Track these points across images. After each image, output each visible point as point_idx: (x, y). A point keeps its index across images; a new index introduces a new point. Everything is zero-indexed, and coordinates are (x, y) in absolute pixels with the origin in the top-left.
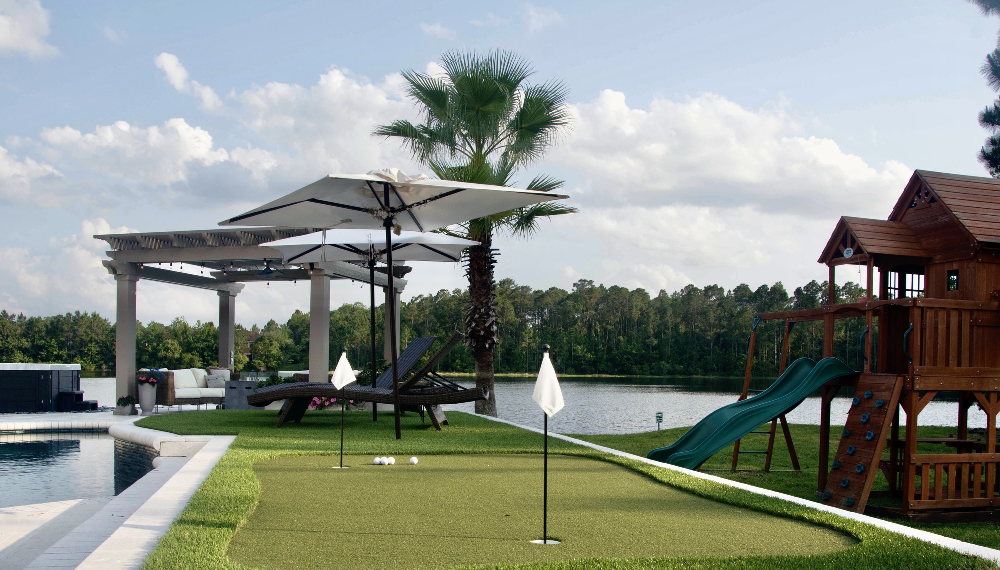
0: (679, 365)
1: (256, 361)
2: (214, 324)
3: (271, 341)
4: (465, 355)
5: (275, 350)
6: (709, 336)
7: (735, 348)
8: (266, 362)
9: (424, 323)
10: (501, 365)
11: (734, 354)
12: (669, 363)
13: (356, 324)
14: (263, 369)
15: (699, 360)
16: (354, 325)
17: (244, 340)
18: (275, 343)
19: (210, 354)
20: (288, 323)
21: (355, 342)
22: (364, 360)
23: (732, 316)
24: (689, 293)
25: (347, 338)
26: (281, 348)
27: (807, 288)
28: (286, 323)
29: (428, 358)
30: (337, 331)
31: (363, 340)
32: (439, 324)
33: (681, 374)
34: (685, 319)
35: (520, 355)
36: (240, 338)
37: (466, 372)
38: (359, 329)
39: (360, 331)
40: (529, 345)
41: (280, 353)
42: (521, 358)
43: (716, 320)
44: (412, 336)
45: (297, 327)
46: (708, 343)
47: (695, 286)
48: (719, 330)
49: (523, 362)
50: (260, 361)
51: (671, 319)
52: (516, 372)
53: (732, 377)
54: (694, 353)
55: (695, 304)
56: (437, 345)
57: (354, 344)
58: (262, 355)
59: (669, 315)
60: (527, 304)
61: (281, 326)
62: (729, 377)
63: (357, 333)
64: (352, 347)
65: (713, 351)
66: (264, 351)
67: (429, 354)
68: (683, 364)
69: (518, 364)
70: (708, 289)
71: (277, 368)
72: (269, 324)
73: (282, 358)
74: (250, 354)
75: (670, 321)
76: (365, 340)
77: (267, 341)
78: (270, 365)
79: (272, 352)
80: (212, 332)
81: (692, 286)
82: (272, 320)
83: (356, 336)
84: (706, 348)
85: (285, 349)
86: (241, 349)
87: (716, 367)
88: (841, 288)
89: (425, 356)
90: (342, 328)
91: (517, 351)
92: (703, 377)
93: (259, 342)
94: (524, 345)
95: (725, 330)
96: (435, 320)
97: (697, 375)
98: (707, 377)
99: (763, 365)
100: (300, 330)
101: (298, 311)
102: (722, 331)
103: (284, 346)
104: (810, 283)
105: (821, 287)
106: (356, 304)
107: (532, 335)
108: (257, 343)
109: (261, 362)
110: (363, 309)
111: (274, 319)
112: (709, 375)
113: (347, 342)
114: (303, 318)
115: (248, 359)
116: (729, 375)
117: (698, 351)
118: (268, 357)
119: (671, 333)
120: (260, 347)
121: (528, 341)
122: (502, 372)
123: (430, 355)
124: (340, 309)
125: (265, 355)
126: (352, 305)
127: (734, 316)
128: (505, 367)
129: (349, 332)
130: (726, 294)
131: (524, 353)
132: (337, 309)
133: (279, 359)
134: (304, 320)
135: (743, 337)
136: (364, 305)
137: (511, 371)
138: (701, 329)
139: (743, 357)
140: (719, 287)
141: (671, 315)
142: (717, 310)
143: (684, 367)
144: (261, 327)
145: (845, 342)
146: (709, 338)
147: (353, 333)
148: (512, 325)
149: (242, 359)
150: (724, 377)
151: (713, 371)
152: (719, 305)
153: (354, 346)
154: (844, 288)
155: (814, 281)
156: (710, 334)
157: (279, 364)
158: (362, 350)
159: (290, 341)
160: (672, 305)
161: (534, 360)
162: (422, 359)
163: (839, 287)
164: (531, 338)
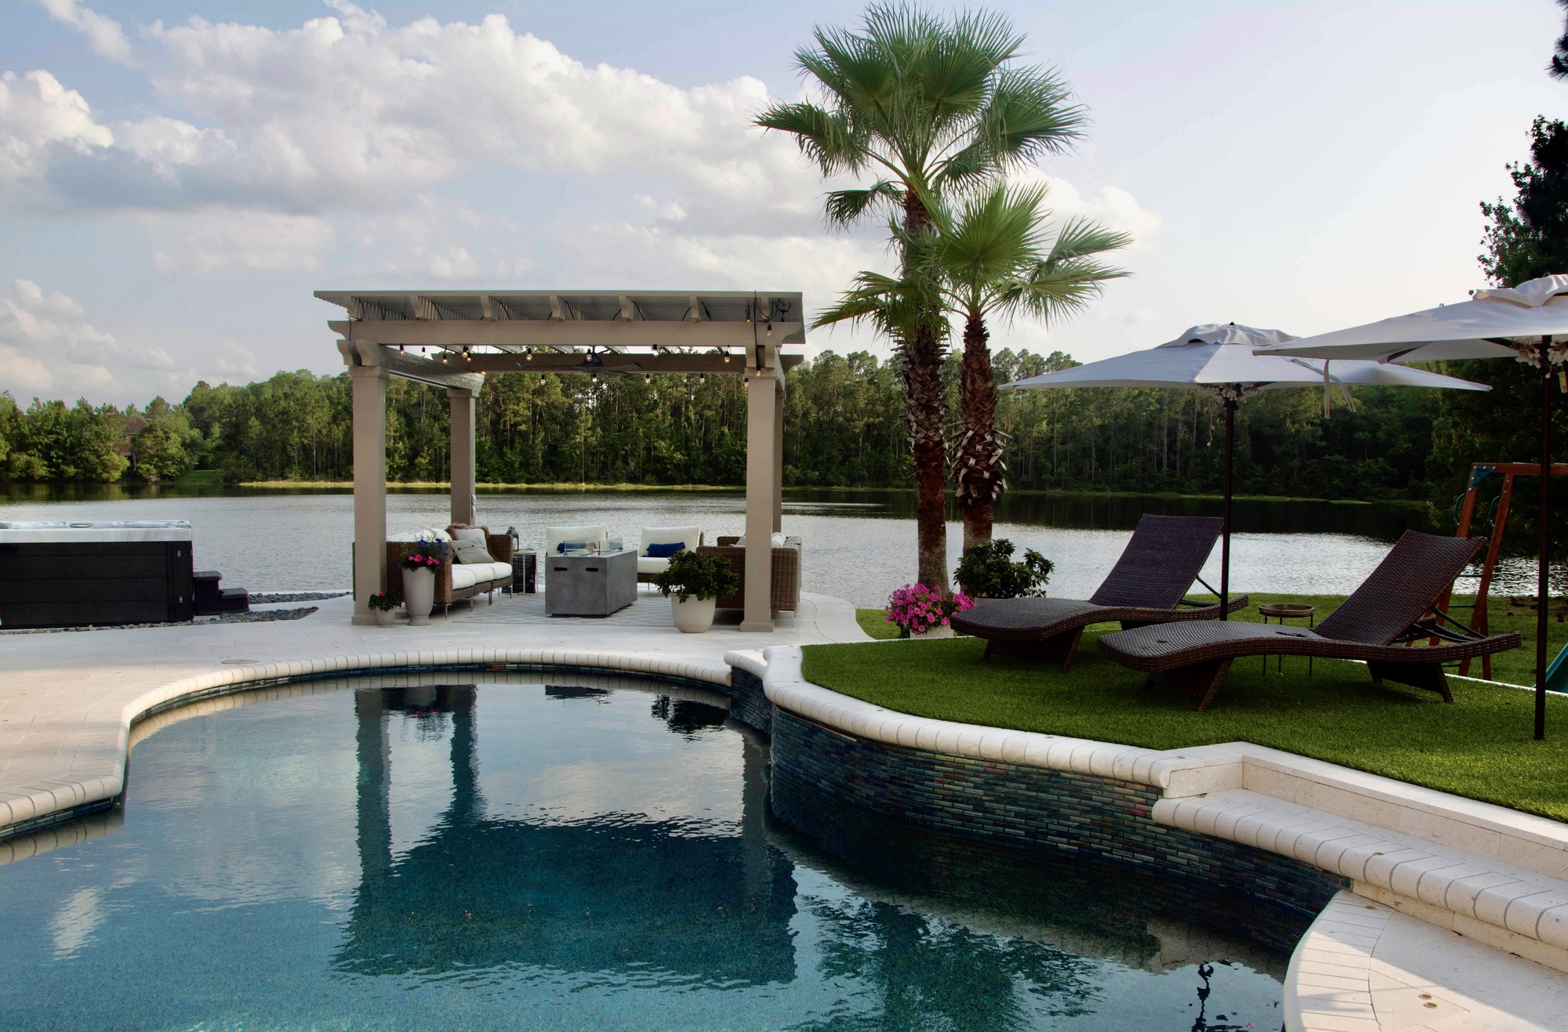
0: (813, 470)
1: (142, 466)
2: (66, 405)
3: (166, 433)
4: (485, 456)
5: (174, 448)
6: (856, 427)
7: (894, 446)
8: (159, 467)
9: (419, 404)
10: (542, 471)
11: (893, 456)
12: (797, 468)
13: (306, 405)
14: (154, 479)
15: (842, 463)
16: (303, 405)
17: (119, 432)
18: (173, 436)
19: (61, 453)
20: (185, 403)
21: (308, 434)
22: (323, 463)
23: (890, 398)
24: (827, 363)
25: (295, 428)
26: (184, 444)
27: (997, 359)
28: (182, 403)
29: (427, 461)
30: (276, 416)
31: (320, 432)
32: (440, 407)
33: (815, 484)
34: (816, 399)
35: (571, 455)
36: (112, 429)
37: (488, 482)
38: (314, 414)
39: (315, 416)
40: (585, 440)
41: (182, 453)
42: (573, 459)
43: (867, 404)
44: (400, 424)
45: (202, 410)
46: (854, 438)
47: (835, 353)
48: (872, 419)
49: (576, 466)
50: (148, 466)
51: (800, 402)
52: (565, 481)
53: (890, 490)
54: (835, 453)
55: (837, 379)
56: (440, 440)
57: (306, 438)
58: (152, 457)
59: (797, 396)
61: (175, 407)
62: (883, 490)
63: (310, 420)
64: (302, 443)
65: (863, 450)
66: (155, 449)
67: (428, 454)
68: (818, 470)
69: (569, 469)
70: (853, 357)
71: (177, 476)
72: (154, 404)
73: (187, 460)
74: (129, 454)
75: (799, 405)
76: (324, 432)
77: (160, 433)
78: (166, 472)
79: (169, 451)
80: (63, 418)
81: (831, 352)
82: (158, 398)
83: (309, 424)
84: (852, 446)
85: (189, 445)
86: (115, 445)
87: (867, 475)
88: (1045, 360)
89: (422, 456)
90: (285, 412)
91: (565, 448)
92: (848, 489)
93: (146, 435)
94: (578, 440)
95: (881, 419)
96: (437, 402)
97: (838, 485)
98: (854, 489)
100: (206, 415)
101: (201, 384)
102: (877, 420)
103: (188, 441)
104: (1001, 353)
105: (1016, 359)
106: (299, 372)
107: (589, 425)
108: (142, 436)
109: (152, 467)
110: (311, 381)
111: (161, 396)
112: (856, 486)
113: (295, 434)
114: (212, 395)
115: (128, 463)
116: (886, 486)
117: (841, 450)
118: (162, 459)
119: (800, 424)
120: (149, 443)
121: (583, 434)
122: (543, 481)
123: (430, 455)
124: (272, 380)
125: (157, 456)
126: (290, 375)
127: (892, 399)
128: (548, 474)
129: (297, 419)
130: (879, 365)
131: (578, 452)
132: (267, 380)
133: (182, 462)
134: (213, 398)
136: (313, 374)
137: (558, 480)
138: (844, 417)
139: (906, 459)
140: (870, 355)
141: (801, 396)
142: (868, 390)
143: (820, 474)
144: (141, 408)
145: (1051, 439)
146: (857, 431)
147: (304, 420)
148: (556, 408)
149: (117, 462)
150: (878, 490)
151: (862, 480)
152: (870, 382)
153: (306, 442)
154: (1049, 360)
155: (1006, 349)
156: (859, 425)
157: (181, 471)
158: (320, 447)
159: (196, 433)
160: (801, 381)
161: (592, 462)
162: (416, 461)
163: (1042, 359)
164: (589, 429)
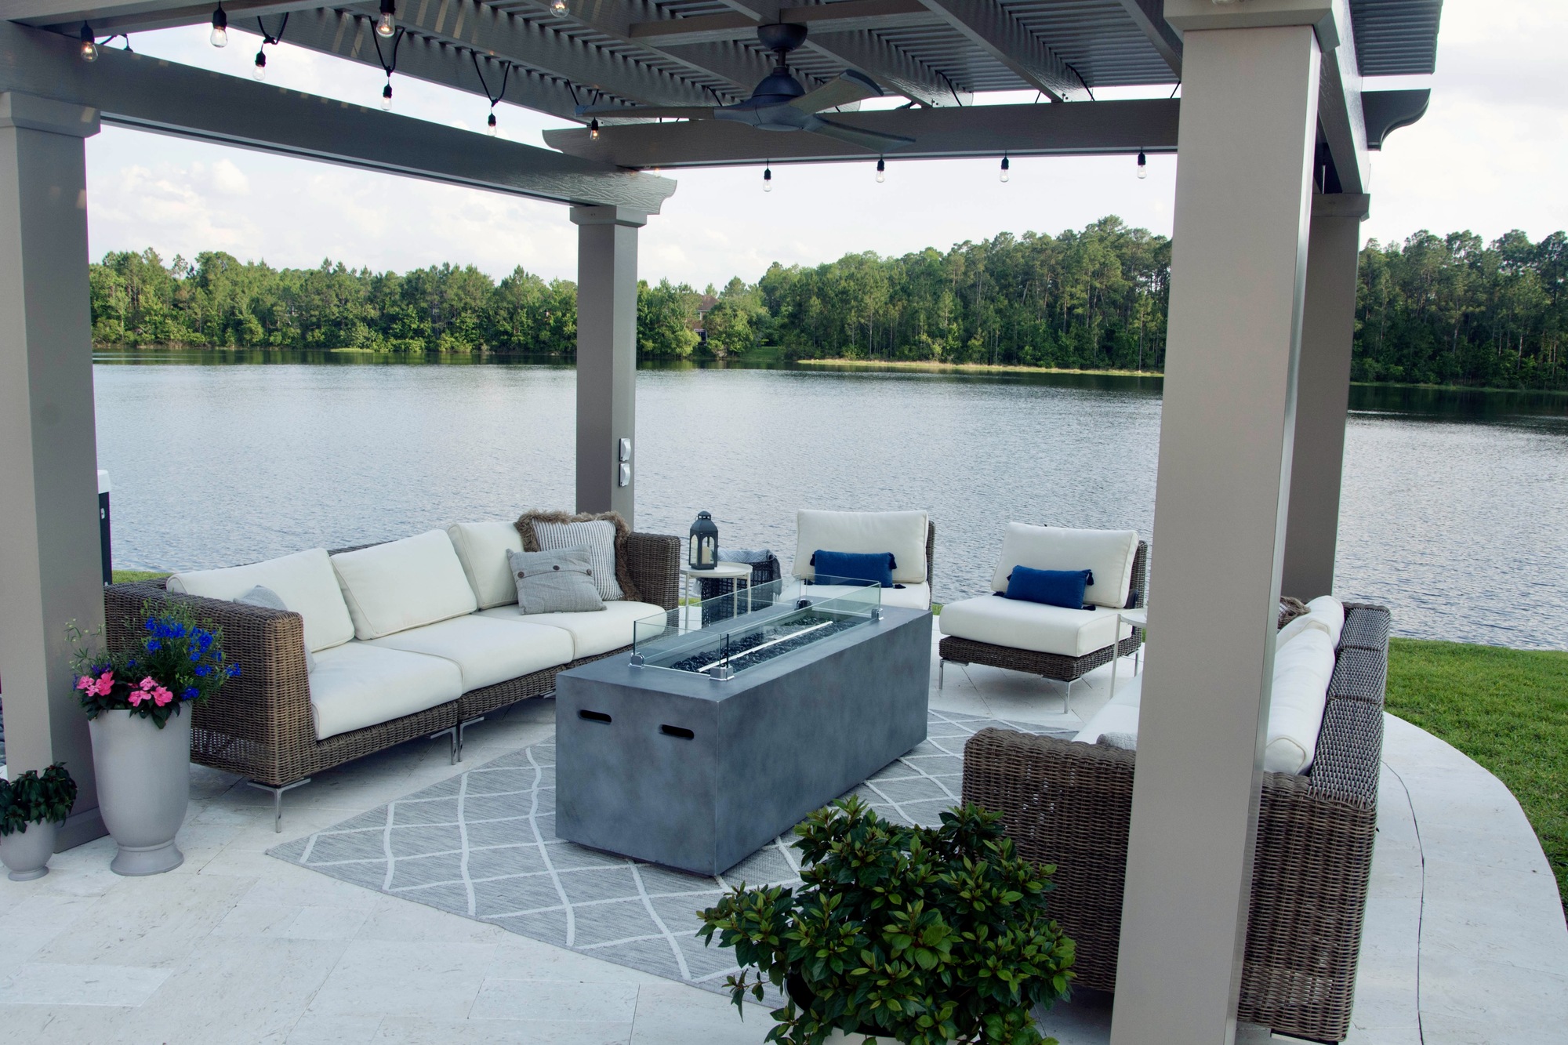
0: (1396, 365)
1: (712, 342)
2: (648, 284)
3: (735, 311)
4: (1038, 339)
5: (740, 325)
6: (1452, 317)
7: (1497, 340)
8: (727, 343)
9: (974, 286)
10: (1097, 356)
11: (1494, 350)
12: (1378, 361)
13: (865, 285)
14: (721, 354)
15: (1432, 358)
16: (862, 286)
17: (693, 309)
18: (740, 313)
19: (642, 329)
20: (760, 283)
21: (865, 314)
22: (878, 343)
23: (1495, 284)
24: (1421, 243)
25: (853, 307)
26: (750, 322)
28: (757, 282)
29: (980, 343)
30: (837, 296)
31: (877, 312)
32: (997, 289)
33: (1398, 380)
34: (1406, 286)
35: (1128, 341)
36: (686, 307)
37: (1040, 366)
38: (871, 293)
39: (873, 296)
40: (1144, 325)
41: (748, 330)
42: (1130, 345)
43: (1466, 291)
44: (955, 306)
45: (774, 289)
46: (1448, 330)
47: (1430, 233)
48: (1471, 309)
49: (1133, 352)
50: (717, 342)
51: (1387, 288)
52: (1121, 368)
53: (1488, 389)
54: (1424, 346)
55: (1430, 262)
56: (994, 322)
57: (863, 317)
58: (721, 333)
59: (1383, 281)
60: (1142, 258)
61: (750, 287)
62: (1481, 389)
63: (867, 300)
64: (860, 323)
65: (1458, 344)
66: (723, 327)
67: (981, 336)
68: (1402, 365)
69: (1126, 356)
70: (1452, 239)
71: (742, 353)
72: (731, 284)
73: (752, 337)
74: (702, 330)
75: (1385, 293)
76: (881, 312)
77: (729, 311)
78: (732, 348)
79: (736, 328)
80: (645, 296)
81: (1426, 232)
82: (735, 278)
83: (867, 304)
84: (1446, 338)
85: (755, 323)
86: (689, 322)
87: (1461, 371)
89: (975, 338)
90: (844, 292)
91: (1123, 334)
92: (1436, 387)
93: (716, 313)
94: (1136, 325)
95: (1483, 308)
96: (993, 282)
97: (1426, 383)
98: (1443, 387)
99: (1545, 370)
100: (778, 294)
101: (776, 265)
102: (1477, 310)
103: (754, 319)
106: (866, 253)
107: (1149, 310)
108: (712, 313)
109: (720, 343)
110: (875, 262)
111: (738, 276)
112: (1447, 384)
113: (853, 314)
114: (783, 275)
115: (699, 339)
116: (1483, 385)
117: (1431, 343)
118: (729, 336)
119: (1385, 312)
120: (718, 320)
121: (1142, 319)
122: (1097, 367)
123: (984, 337)
124: (841, 262)
125: (726, 333)
126: (858, 255)
127: (1498, 285)
128: (1103, 360)
129: (856, 298)
130: (1484, 247)
131: (1136, 338)
132: (835, 260)
133: (747, 339)
134: (785, 278)
135: (1513, 320)
136: (878, 254)
137: (1113, 366)
138: (1438, 305)
139: (1511, 355)
140: (1473, 236)
141: (1387, 281)
142: (1469, 274)
143: (1405, 370)
144: (720, 287)
146: (1453, 321)
147: (862, 300)
148: (1115, 291)
149: (689, 338)
150: (1473, 389)
151: (1454, 377)
152: (1472, 265)
153: (863, 321)
156: (1455, 315)
157: (746, 347)
158: (876, 327)
159: (763, 311)
160: (1388, 264)
161: (1151, 349)
162: (970, 343)
164: (1148, 314)
